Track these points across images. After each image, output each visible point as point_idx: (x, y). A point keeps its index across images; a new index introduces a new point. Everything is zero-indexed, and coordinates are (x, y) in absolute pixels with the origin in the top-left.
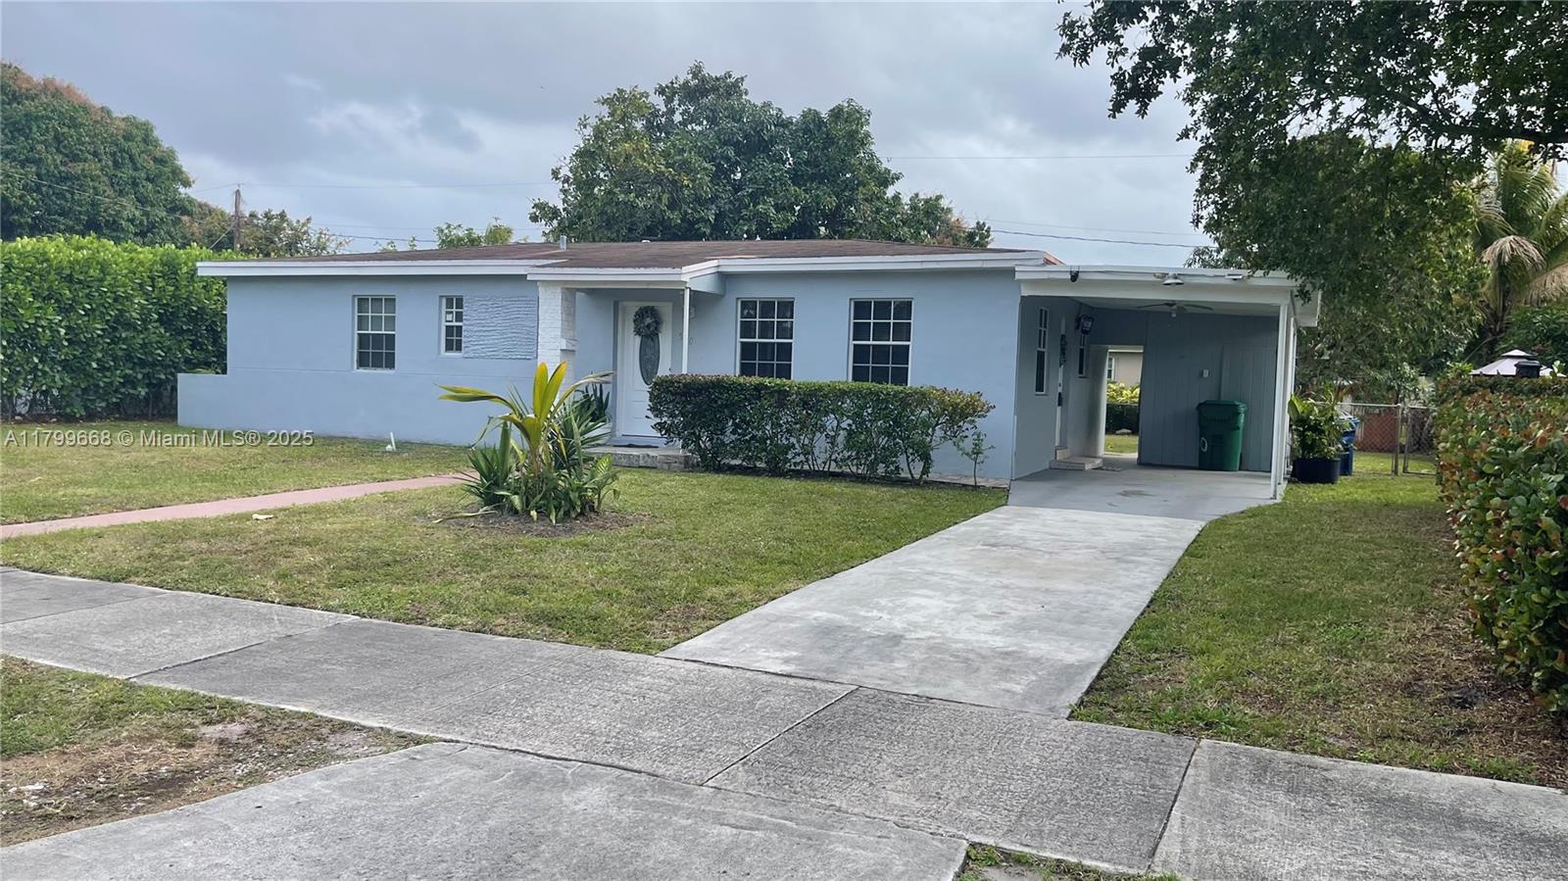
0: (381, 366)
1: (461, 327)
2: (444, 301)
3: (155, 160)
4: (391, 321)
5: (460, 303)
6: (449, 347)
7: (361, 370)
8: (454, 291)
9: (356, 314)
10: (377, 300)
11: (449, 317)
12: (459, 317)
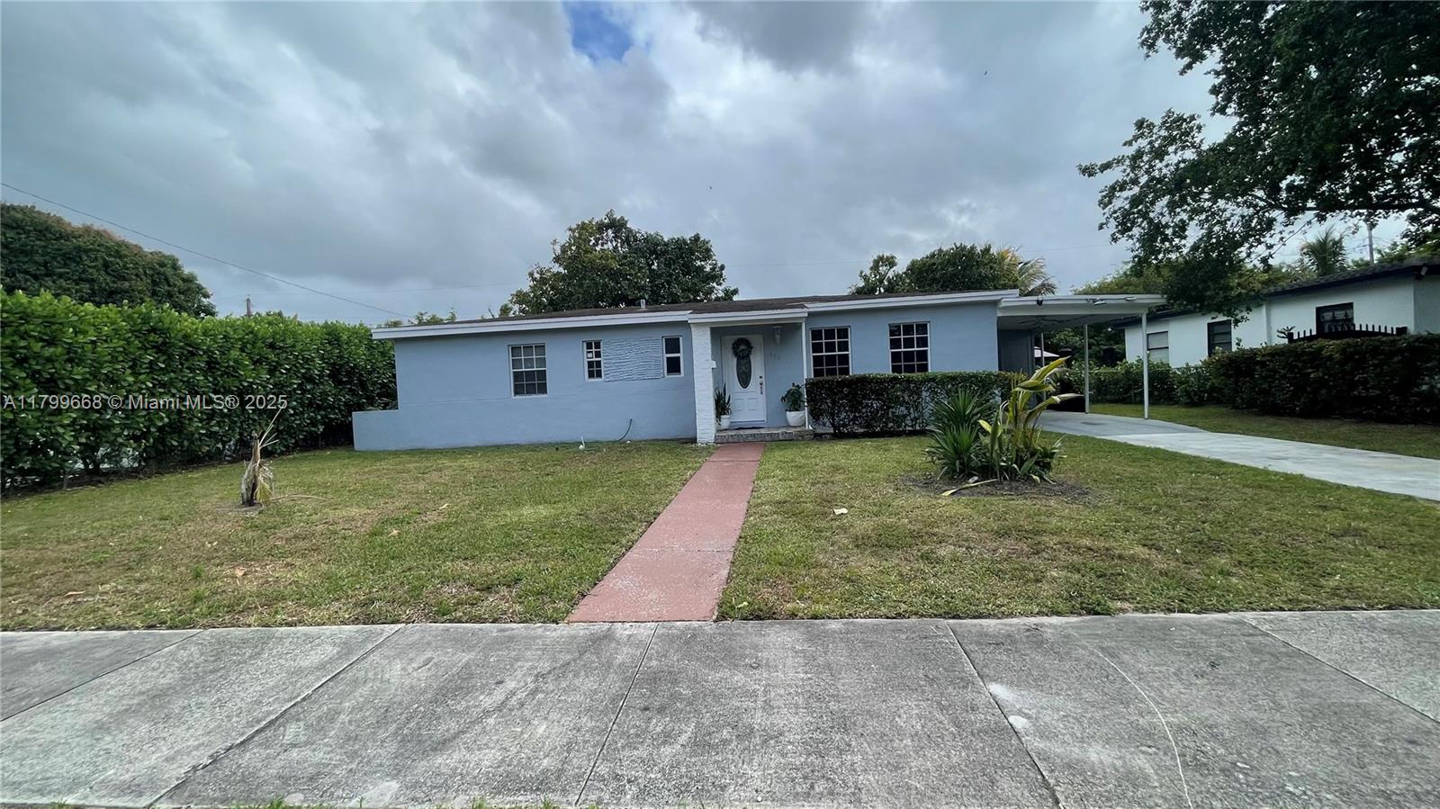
0: (535, 393)
1: (600, 362)
2: (585, 344)
3: (183, 280)
4: (542, 362)
5: (598, 345)
6: (591, 375)
7: (518, 397)
8: (592, 338)
9: (511, 358)
10: (528, 348)
11: (590, 355)
12: (598, 354)
